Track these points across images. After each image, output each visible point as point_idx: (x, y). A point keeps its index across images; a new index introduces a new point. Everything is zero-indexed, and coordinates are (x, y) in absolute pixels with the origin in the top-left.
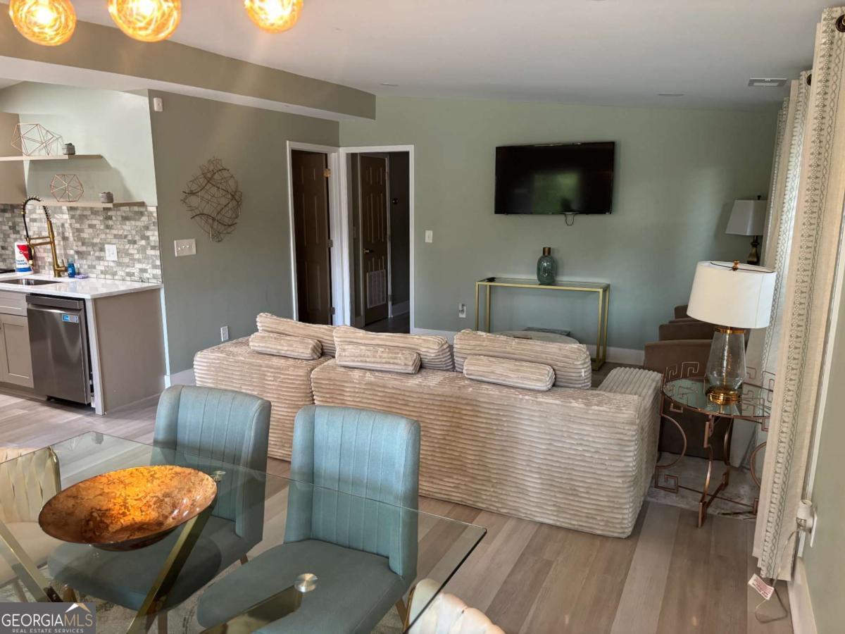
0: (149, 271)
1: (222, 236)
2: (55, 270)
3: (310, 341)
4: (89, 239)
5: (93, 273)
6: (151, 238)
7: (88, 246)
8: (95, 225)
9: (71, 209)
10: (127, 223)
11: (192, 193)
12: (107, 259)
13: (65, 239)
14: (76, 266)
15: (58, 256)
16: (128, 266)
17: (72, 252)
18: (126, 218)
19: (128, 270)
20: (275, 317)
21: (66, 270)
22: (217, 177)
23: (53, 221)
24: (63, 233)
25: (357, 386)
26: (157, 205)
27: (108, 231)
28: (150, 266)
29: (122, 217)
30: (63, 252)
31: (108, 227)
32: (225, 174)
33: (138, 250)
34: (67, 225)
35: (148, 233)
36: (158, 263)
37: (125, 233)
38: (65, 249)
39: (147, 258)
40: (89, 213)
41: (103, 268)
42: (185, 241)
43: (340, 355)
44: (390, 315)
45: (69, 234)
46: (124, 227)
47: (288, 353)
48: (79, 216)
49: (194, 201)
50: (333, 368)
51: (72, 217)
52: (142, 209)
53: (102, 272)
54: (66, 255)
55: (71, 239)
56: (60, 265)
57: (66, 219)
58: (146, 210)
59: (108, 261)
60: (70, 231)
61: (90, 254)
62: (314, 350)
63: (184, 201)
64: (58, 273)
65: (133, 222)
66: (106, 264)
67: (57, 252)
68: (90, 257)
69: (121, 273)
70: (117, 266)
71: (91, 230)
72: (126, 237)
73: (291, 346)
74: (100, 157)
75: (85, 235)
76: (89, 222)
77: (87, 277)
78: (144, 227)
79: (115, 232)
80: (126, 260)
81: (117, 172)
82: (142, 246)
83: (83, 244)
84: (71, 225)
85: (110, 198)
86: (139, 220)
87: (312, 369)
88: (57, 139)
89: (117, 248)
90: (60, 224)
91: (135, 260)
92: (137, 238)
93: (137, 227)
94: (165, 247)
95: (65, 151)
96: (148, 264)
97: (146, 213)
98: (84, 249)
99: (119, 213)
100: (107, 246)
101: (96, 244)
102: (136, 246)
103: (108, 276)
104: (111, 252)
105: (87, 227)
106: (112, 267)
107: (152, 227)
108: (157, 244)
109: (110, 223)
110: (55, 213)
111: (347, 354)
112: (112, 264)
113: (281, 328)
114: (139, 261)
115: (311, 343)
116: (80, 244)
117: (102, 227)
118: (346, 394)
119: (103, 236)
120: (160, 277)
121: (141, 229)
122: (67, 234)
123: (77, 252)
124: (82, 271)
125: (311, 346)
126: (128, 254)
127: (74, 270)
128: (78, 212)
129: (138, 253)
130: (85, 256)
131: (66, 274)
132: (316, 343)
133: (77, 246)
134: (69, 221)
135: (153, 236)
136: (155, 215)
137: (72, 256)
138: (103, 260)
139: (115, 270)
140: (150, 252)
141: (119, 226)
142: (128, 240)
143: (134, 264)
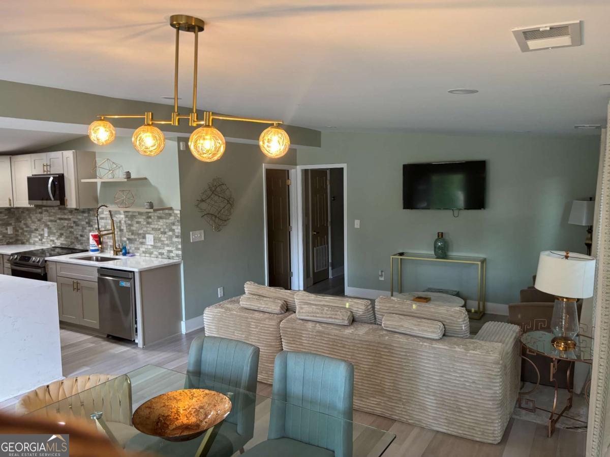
0: (174, 251)
1: (221, 227)
2: (114, 251)
3: (279, 301)
4: (136, 230)
5: (138, 253)
6: (176, 231)
7: (135, 235)
8: (140, 222)
9: (125, 212)
10: (161, 220)
11: (202, 201)
12: (148, 243)
13: (121, 230)
14: (128, 248)
15: (116, 241)
16: (160, 249)
17: (125, 239)
18: (160, 218)
19: (160, 251)
20: (256, 284)
21: (121, 251)
22: (218, 189)
23: (114, 219)
24: (120, 227)
25: (311, 333)
26: (180, 209)
27: (148, 225)
28: (174, 248)
29: (158, 217)
30: (119, 239)
31: (148, 223)
32: (224, 187)
33: (167, 238)
34: (123, 222)
35: (174, 227)
36: (180, 246)
37: (159, 227)
38: (121, 237)
39: (172, 243)
40: (137, 214)
41: (144, 250)
42: (197, 232)
43: (299, 312)
44: (330, 277)
45: (124, 227)
46: (159, 223)
47: (265, 309)
48: (131, 217)
49: (204, 205)
50: (295, 320)
51: (126, 216)
52: (170, 212)
53: (144, 252)
54: (121, 241)
55: (125, 231)
56: (118, 247)
57: (123, 218)
58: (173, 212)
59: (147, 245)
60: (124, 225)
61: (136, 241)
62: (282, 307)
63: (197, 206)
64: (116, 253)
65: (164, 220)
66: (146, 247)
67: (116, 239)
68: (136, 242)
69: (155, 253)
70: (153, 248)
71: (137, 225)
72: (159, 229)
73: (267, 304)
74: (146, 179)
75: (134, 228)
76: (137, 220)
77: (134, 255)
78: (171, 223)
80: (159, 244)
81: (156, 189)
82: (170, 235)
83: (132, 234)
84: (125, 221)
85: (151, 206)
86: (168, 219)
87: (281, 321)
88: (119, 167)
89: (154, 237)
90: (118, 221)
91: (165, 244)
92: (167, 230)
94: (184, 236)
95: (125, 176)
96: (173, 247)
97: (173, 214)
98: (133, 237)
99: (156, 214)
100: (147, 236)
101: (140, 234)
102: (166, 235)
103: (147, 255)
104: (150, 240)
106: (150, 249)
107: (177, 223)
108: (180, 234)
109: (150, 220)
110: (116, 214)
111: (304, 311)
112: (150, 247)
113: (260, 292)
114: (168, 245)
115: (280, 303)
116: (130, 233)
117: (145, 223)
118: (303, 338)
119: (145, 229)
120: (181, 256)
121: (169, 225)
122: (122, 228)
123: (128, 239)
124: (131, 251)
125: (280, 305)
126: (160, 240)
127: (126, 251)
128: (130, 214)
129: (167, 240)
130: (133, 242)
131: (121, 253)
132: (284, 303)
133: (128, 235)
134: (124, 219)
135: (177, 229)
136: (179, 216)
137: (125, 242)
138: (144, 244)
140: (175, 240)
141: (156, 223)
142: (161, 232)
143: (164, 247)
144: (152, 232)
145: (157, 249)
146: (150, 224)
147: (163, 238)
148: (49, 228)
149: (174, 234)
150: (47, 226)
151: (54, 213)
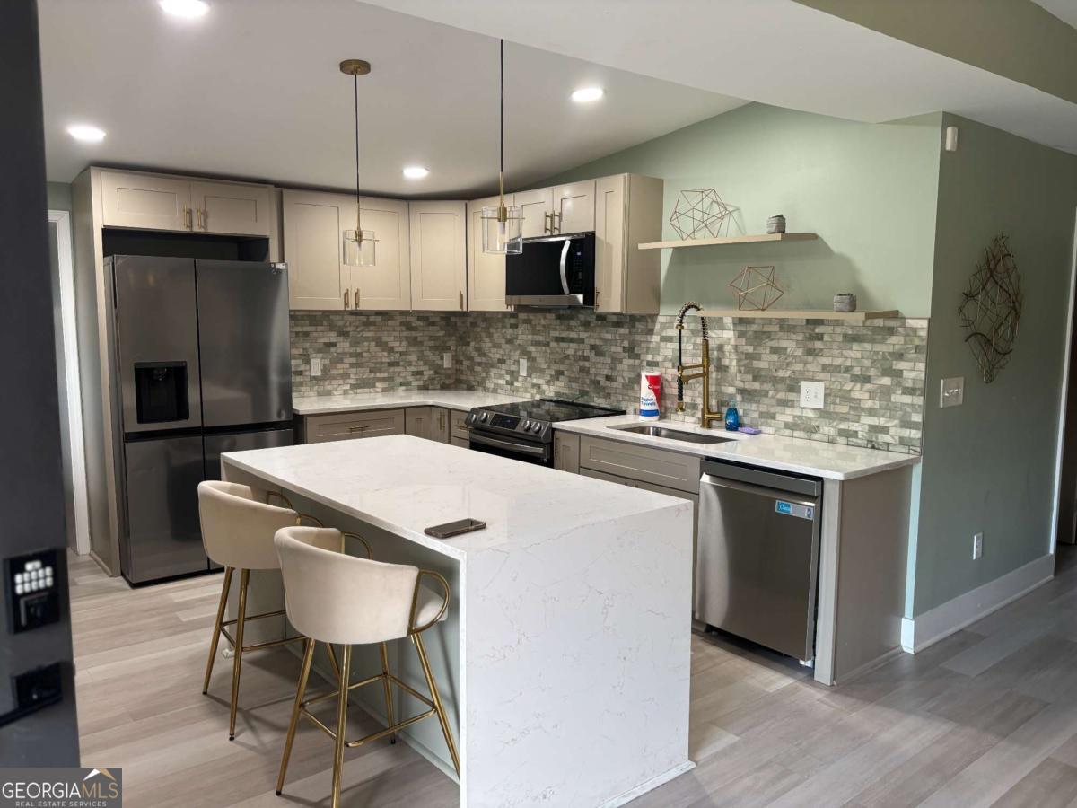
0: (892, 431)
2: (703, 416)
4: (769, 370)
5: (768, 425)
6: (905, 374)
7: (765, 382)
8: (786, 349)
9: (740, 321)
10: (855, 346)
11: (972, 296)
12: (803, 403)
13: (722, 369)
14: (741, 412)
16: (845, 419)
18: (853, 339)
19: (843, 426)
21: (723, 419)
22: (1000, 268)
24: (720, 360)
26: (929, 316)
27: (810, 359)
28: (896, 422)
29: (845, 336)
30: (714, 388)
31: (810, 352)
33: (872, 393)
34: (728, 348)
36: (917, 418)
37: (848, 364)
39: (890, 409)
40: (777, 328)
41: (790, 419)
42: (954, 382)
45: (730, 361)
46: (847, 353)
51: (741, 335)
52: (892, 323)
53: (787, 426)
54: (720, 394)
55: (733, 369)
57: (729, 339)
58: (903, 325)
59: (802, 408)
60: (734, 356)
61: (766, 395)
63: (961, 309)
65: (868, 346)
67: (711, 388)
68: (765, 400)
70: (822, 417)
71: (775, 357)
72: (848, 369)
74: (814, 237)
75: (761, 364)
77: (759, 432)
78: (893, 353)
79: (825, 361)
80: (843, 409)
82: (882, 387)
83: (755, 378)
84: (736, 347)
86: (883, 341)
89: (826, 389)
90: (715, 346)
91: (863, 409)
92: (873, 372)
93: (877, 353)
94: (932, 391)
97: (901, 330)
98: (757, 386)
100: (804, 385)
101: (782, 379)
102: (868, 386)
103: (796, 433)
104: (812, 395)
105: (768, 351)
106: (810, 419)
109: (818, 345)
112: (811, 414)
114: (871, 412)
116: (750, 377)
117: (799, 352)
119: (799, 367)
120: (917, 443)
121: (884, 358)
122: (726, 362)
123: (742, 391)
126: (846, 397)
128: (754, 328)
129: (872, 399)
133: (743, 381)
134: (732, 342)
135: (913, 370)
136: (924, 334)
137: (732, 396)
138: (793, 406)
139: (814, 423)
140: (901, 398)
141: (836, 352)
142: (852, 375)
143: (859, 416)
144: (821, 376)
145: (834, 419)
146: (816, 355)
147: (858, 392)
148: (531, 359)
149: (899, 384)
150: (526, 354)
151: (544, 326)
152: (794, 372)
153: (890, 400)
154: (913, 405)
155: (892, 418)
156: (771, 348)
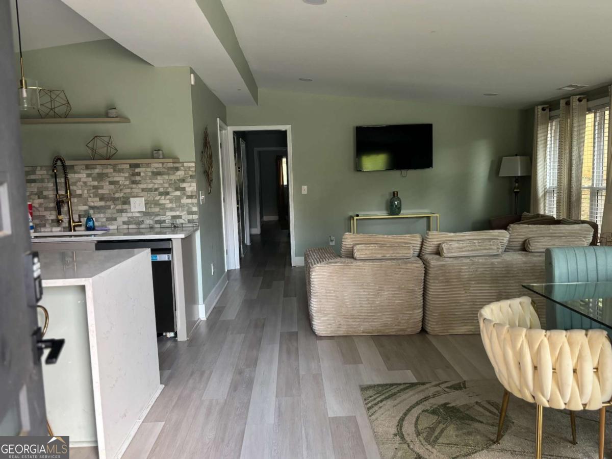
0: (183, 217)
4: (109, 194)
7: (108, 200)
10: (159, 177)
12: (133, 210)
18: (156, 174)
19: (158, 218)
26: (195, 161)
27: (134, 186)
28: (185, 212)
29: (153, 173)
31: (134, 182)
33: (171, 200)
34: (80, 184)
37: (156, 186)
39: (181, 206)
41: (126, 219)
45: (83, 191)
46: (155, 181)
51: (89, 176)
52: (177, 165)
53: (124, 223)
55: (85, 196)
57: (80, 178)
58: (183, 166)
60: (85, 189)
61: (110, 208)
65: (166, 177)
68: (109, 211)
70: (144, 215)
71: (113, 187)
72: (156, 190)
75: (104, 191)
78: (179, 180)
79: (143, 186)
80: (156, 210)
83: (101, 200)
84: (85, 183)
86: (174, 174)
89: (145, 201)
91: (167, 209)
92: (170, 190)
93: (171, 180)
97: (182, 168)
98: (102, 203)
99: (149, 169)
100: (132, 200)
101: (118, 198)
102: (168, 197)
103: (132, 226)
104: (137, 204)
105: (108, 184)
106: (137, 217)
109: (138, 178)
114: (172, 209)
116: (97, 199)
117: (127, 183)
119: (128, 191)
121: (175, 182)
122: (80, 192)
123: (93, 208)
126: (157, 204)
129: (171, 203)
130: (104, 210)
133: (92, 202)
134: (82, 180)
136: (193, 169)
138: (126, 212)
139: (141, 219)
140: (186, 201)
142: (159, 192)
143: (165, 212)
144: (142, 194)
145: (151, 216)
146: (138, 184)
147: (163, 200)
149: (184, 194)
152: (125, 194)
153: (180, 202)
154: (192, 203)
155: (183, 211)
156: (109, 182)
